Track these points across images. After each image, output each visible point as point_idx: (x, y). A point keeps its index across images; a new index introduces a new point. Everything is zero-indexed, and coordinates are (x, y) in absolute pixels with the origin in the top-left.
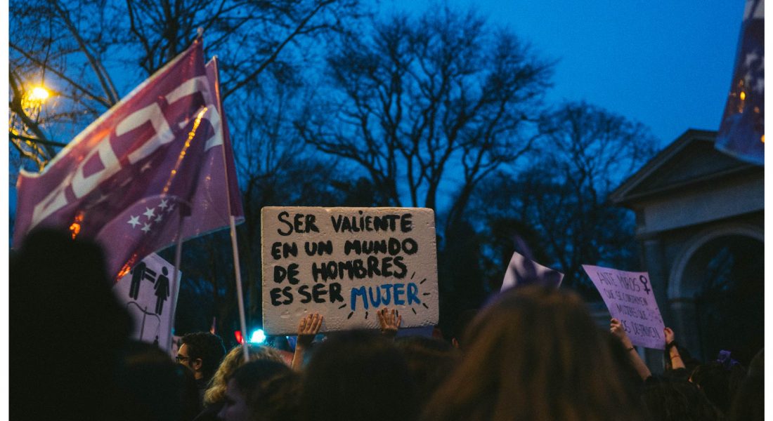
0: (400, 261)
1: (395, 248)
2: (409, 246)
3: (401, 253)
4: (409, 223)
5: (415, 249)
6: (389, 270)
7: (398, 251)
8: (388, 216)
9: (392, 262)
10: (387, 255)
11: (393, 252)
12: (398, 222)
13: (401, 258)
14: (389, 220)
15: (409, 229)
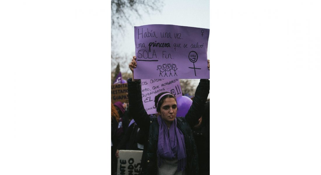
0: (136, 165)
1: (131, 167)
2: (131, 162)
3: (133, 165)
4: (123, 161)
5: (132, 159)
6: (139, 170)
7: (132, 166)
8: (120, 169)
9: (136, 169)
10: (133, 170)
11: (133, 168)
12: (123, 165)
13: (135, 165)
14: (122, 169)
15: (125, 161)
